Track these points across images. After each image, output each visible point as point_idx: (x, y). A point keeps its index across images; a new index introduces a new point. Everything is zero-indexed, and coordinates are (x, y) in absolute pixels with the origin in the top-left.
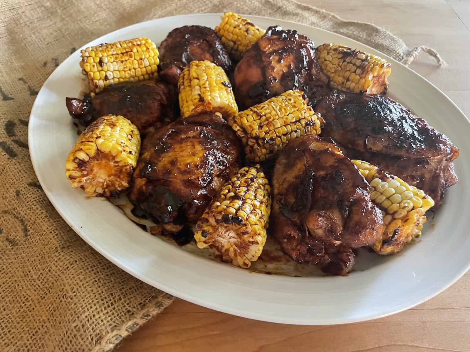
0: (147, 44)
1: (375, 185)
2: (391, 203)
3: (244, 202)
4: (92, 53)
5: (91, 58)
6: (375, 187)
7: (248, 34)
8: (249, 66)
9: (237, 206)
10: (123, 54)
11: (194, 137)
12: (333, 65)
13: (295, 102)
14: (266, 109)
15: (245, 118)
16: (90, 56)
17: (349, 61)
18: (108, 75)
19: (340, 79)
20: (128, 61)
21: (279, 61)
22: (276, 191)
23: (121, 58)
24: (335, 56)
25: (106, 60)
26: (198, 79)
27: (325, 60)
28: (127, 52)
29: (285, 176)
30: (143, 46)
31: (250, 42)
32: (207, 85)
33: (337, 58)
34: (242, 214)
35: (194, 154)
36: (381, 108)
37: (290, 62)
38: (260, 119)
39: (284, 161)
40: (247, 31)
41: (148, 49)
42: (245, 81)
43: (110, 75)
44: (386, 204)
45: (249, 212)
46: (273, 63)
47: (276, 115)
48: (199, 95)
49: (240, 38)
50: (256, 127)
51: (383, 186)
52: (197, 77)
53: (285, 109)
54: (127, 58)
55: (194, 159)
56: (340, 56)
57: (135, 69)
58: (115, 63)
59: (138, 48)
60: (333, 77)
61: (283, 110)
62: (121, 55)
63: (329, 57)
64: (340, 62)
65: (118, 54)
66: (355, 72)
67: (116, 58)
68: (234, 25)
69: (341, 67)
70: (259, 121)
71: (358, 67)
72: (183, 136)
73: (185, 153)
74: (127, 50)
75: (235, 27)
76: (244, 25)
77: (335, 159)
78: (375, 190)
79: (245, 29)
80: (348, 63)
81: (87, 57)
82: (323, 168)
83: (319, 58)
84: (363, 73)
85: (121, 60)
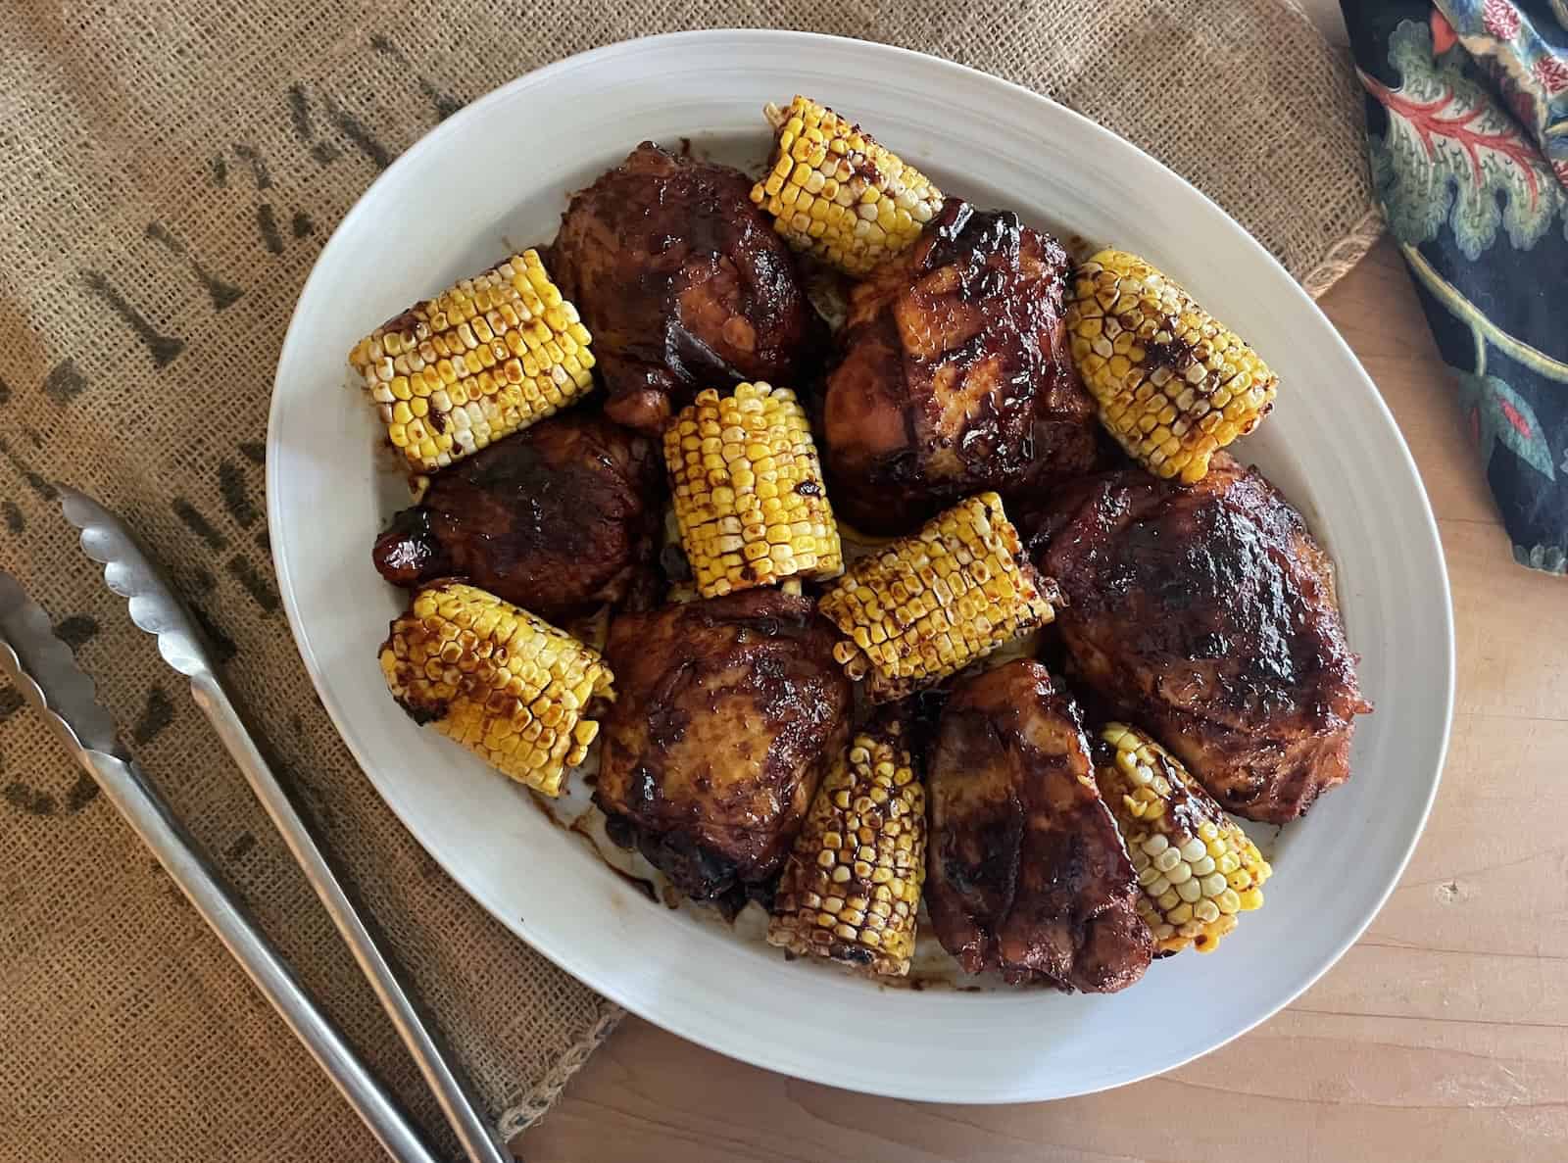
0: (551, 319)
1: (1154, 853)
2: (1177, 900)
3: (873, 900)
4: (402, 390)
5: (405, 405)
6: (1151, 858)
7: (859, 217)
8: (868, 404)
9: (859, 918)
10: (489, 370)
11: (737, 688)
12: (1113, 375)
13: (993, 578)
14: (918, 607)
15: (864, 632)
16: (398, 400)
17: (1160, 384)
18: (460, 441)
19: (1128, 422)
20: (510, 390)
21: (956, 384)
22: (939, 818)
23: (489, 387)
24: (1124, 349)
25: (445, 403)
26: (728, 484)
27: (1093, 351)
28: (501, 364)
29: (960, 782)
30: (541, 327)
31: (868, 245)
32: (759, 516)
33: (1126, 356)
34: (871, 937)
35: (745, 750)
36: (1217, 566)
37: (986, 385)
38: (902, 636)
39: (959, 745)
40: (857, 204)
41: (561, 334)
42: (858, 445)
43: (466, 438)
44: (1168, 902)
45: (882, 923)
46: (941, 395)
47: (943, 625)
48: (740, 552)
49: (833, 231)
50: (893, 658)
51: (1169, 861)
52: (725, 475)
53: (967, 606)
54: (503, 382)
55: (747, 768)
56: (1138, 355)
57: (530, 402)
58: (475, 405)
59: (528, 336)
60: (1109, 407)
61: (963, 610)
62: (485, 376)
63: (1103, 346)
64: (1132, 378)
65: (476, 375)
66: (1171, 426)
67: (475, 392)
68: (815, 190)
69: (1134, 393)
70: (899, 644)
71: (1180, 414)
72: (713, 684)
73: (725, 749)
74: (500, 354)
75: (817, 196)
76: (847, 184)
77: (1076, 798)
78: (1151, 865)
79: (850, 202)
80: (1158, 390)
81: (393, 404)
82: (1048, 812)
83: (1075, 331)
84: (1191, 439)
85: (489, 392)
